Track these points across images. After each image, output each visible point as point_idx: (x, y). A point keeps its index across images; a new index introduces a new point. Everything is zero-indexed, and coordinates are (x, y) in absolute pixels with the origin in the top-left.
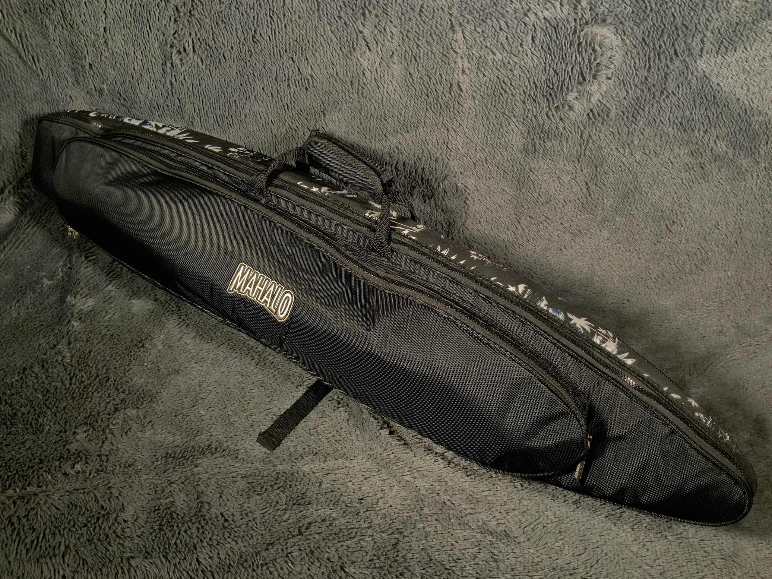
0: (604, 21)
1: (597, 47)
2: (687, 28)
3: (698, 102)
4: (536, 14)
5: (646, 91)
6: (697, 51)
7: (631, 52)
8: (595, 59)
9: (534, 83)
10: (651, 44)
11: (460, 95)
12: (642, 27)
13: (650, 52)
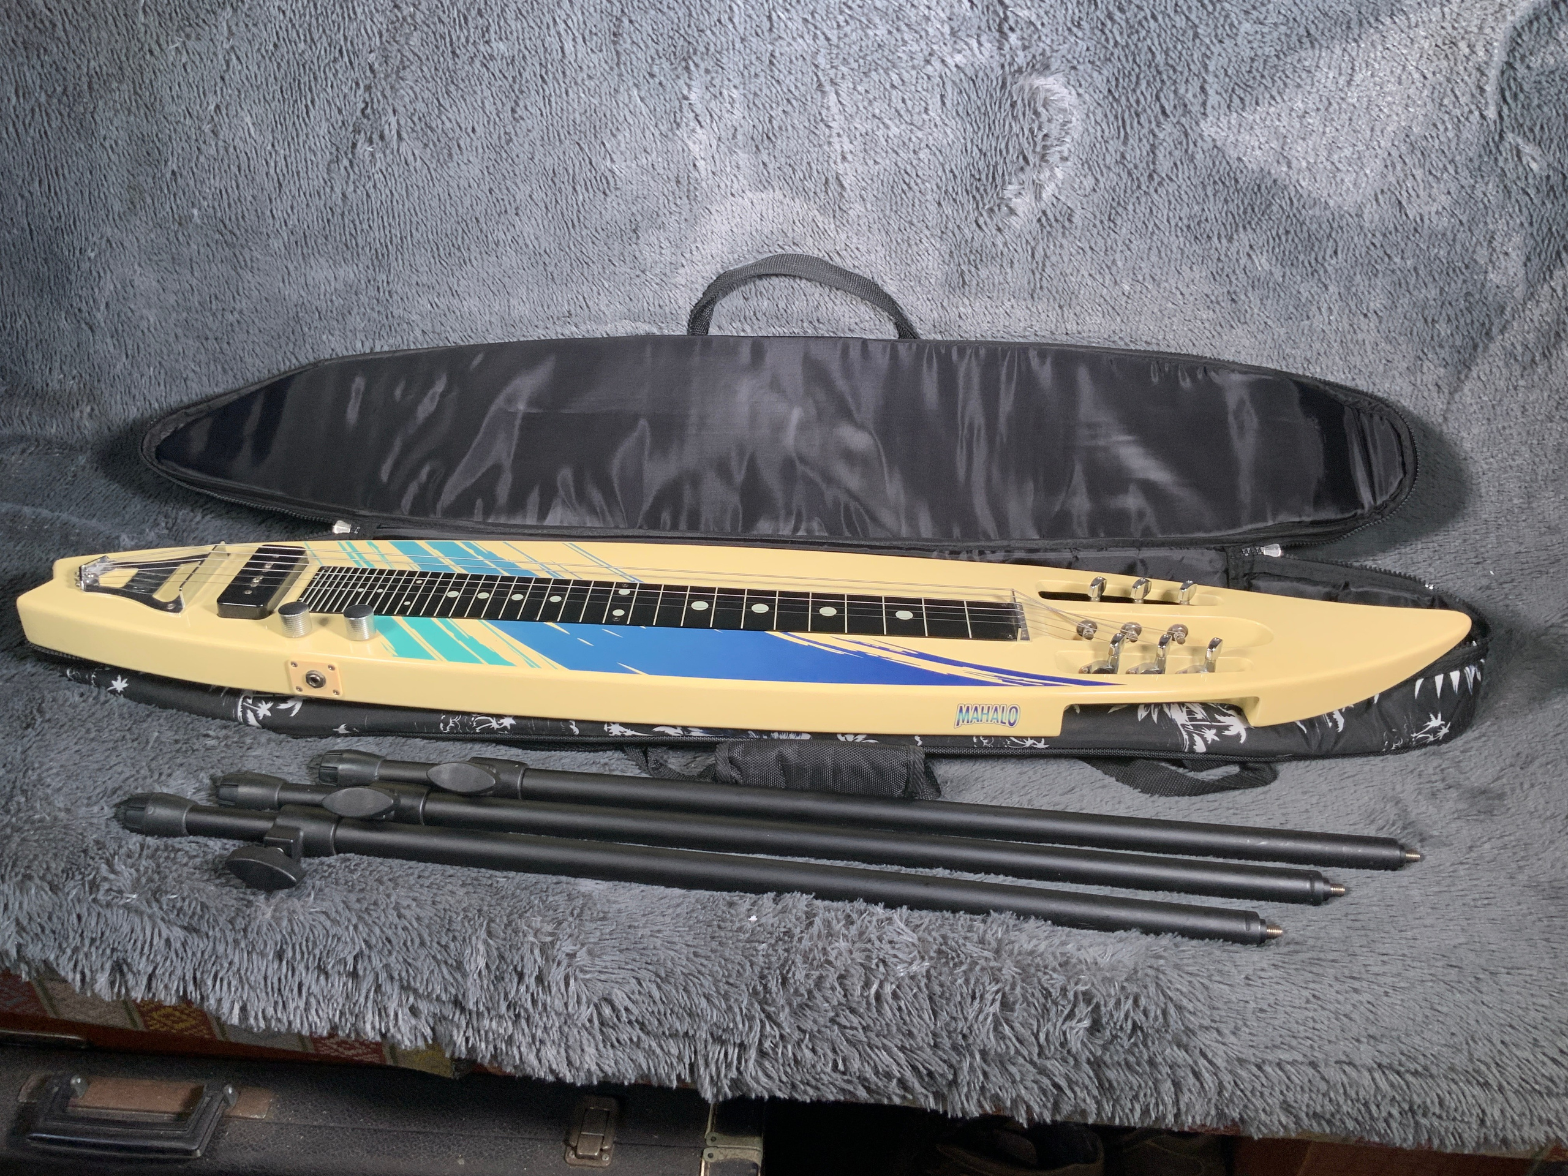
0: (1047, 67)
1: (1041, 109)
2: (1175, 70)
3: (1210, 190)
4: (943, 61)
5: (1125, 176)
6: (1196, 108)
7: (1094, 113)
8: (1040, 128)
9: (952, 171)
10: (1123, 98)
11: (841, 195)
12: (1105, 72)
13: (1123, 112)
